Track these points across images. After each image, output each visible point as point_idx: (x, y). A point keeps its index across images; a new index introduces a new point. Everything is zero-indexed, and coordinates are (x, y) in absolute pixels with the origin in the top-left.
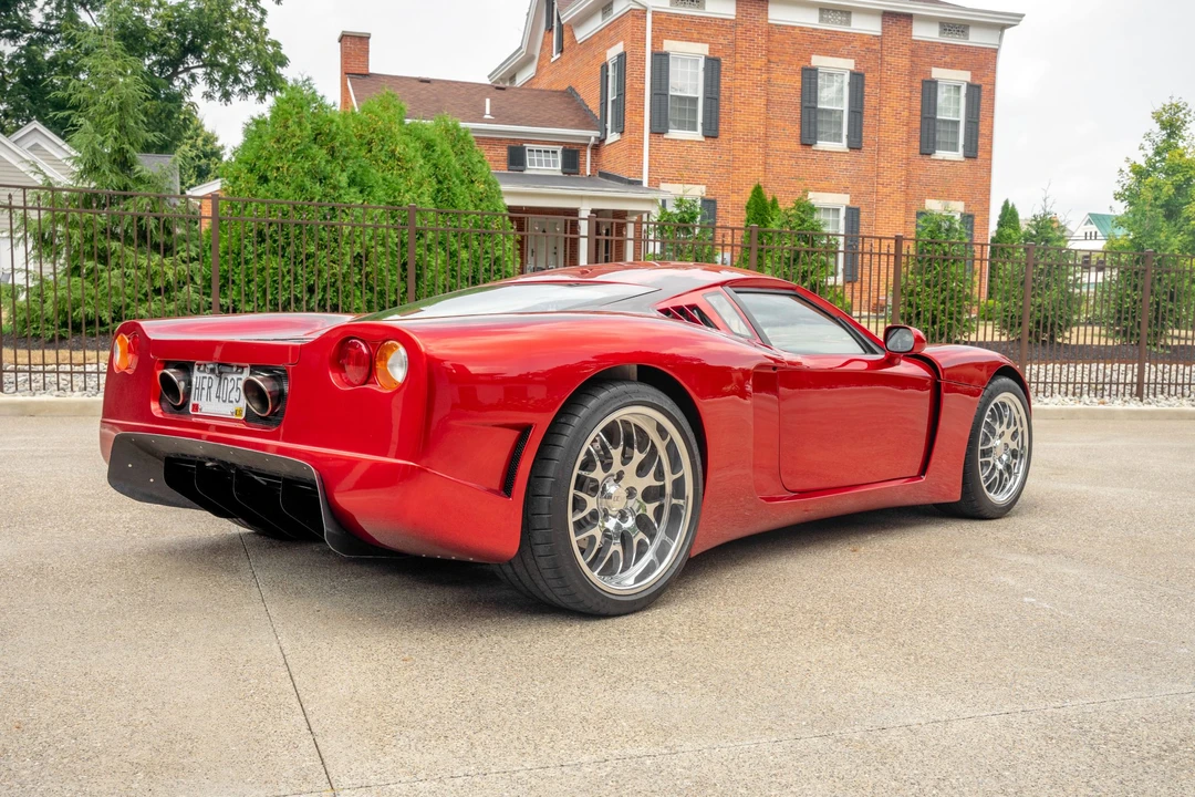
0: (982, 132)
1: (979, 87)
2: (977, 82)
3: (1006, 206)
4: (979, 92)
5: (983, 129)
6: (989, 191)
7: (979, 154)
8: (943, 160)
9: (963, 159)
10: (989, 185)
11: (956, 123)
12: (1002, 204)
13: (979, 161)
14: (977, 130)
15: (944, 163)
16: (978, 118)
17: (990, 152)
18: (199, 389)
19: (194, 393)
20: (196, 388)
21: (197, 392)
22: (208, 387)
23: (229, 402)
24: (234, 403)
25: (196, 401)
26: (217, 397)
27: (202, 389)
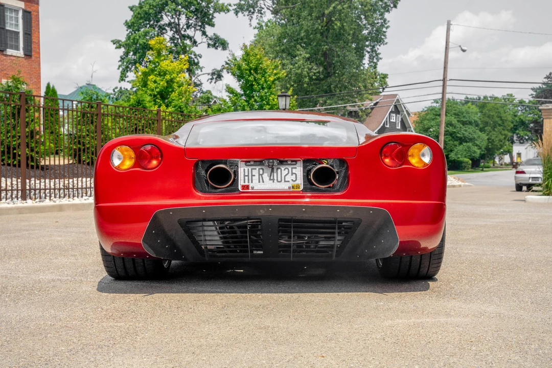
0: (33, 40)
1: (30, 13)
2: (28, 10)
3: (48, 86)
4: (31, 15)
5: (34, 39)
6: (40, 76)
7: (33, 54)
8: (11, 56)
9: (23, 56)
10: (40, 73)
11: (18, 33)
12: (46, 85)
13: (33, 58)
14: (31, 39)
15: (11, 58)
16: (31, 31)
17: (39, 53)
18: (248, 176)
19: (242, 178)
20: (245, 176)
21: (246, 178)
22: (259, 174)
23: (285, 181)
24: (291, 182)
25: (246, 183)
26: (270, 179)
27: (252, 176)
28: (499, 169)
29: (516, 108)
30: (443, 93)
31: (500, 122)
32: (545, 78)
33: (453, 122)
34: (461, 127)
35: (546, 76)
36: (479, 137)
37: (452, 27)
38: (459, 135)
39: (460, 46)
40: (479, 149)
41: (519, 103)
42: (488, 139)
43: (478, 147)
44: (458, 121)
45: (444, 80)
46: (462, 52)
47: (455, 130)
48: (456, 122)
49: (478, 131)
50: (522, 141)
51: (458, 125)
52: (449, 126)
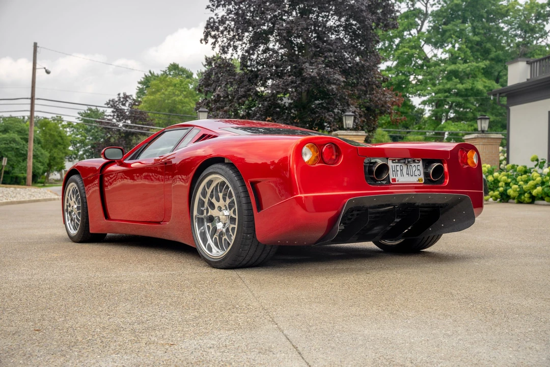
18: (395, 171)
19: (392, 173)
20: (393, 171)
21: (394, 172)
22: (401, 170)
23: (415, 176)
24: (418, 176)
25: (394, 177)
26: (407, 174)
27: (397, 171)
28: (54, 184)
29: (65, 129)
30: (32, 110)
31: (60, 141)
32: (105, 104)
33: (17, 139)
34: (24, 144)
35: (106, 103)
36: (42, 154)
37: (38, 49)
38: (23, 152)
39: (45, 68)
40: (42, 165)
41: (68, 125)
42: (50, 156)
43: (41, 164)
44: (21, 139)
45: (32, 98)
46: (46, 74)
47: (18, 147)
48: (20, 139)
49: (40, 148)
50: (70, 160)
51: (21, 142)
52: (12, 142)
